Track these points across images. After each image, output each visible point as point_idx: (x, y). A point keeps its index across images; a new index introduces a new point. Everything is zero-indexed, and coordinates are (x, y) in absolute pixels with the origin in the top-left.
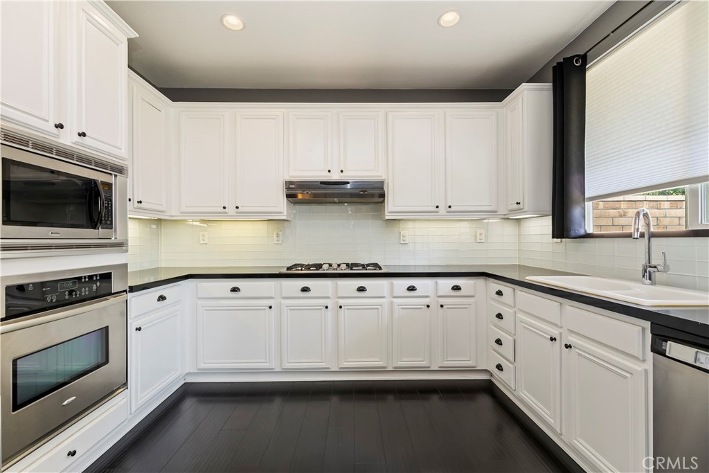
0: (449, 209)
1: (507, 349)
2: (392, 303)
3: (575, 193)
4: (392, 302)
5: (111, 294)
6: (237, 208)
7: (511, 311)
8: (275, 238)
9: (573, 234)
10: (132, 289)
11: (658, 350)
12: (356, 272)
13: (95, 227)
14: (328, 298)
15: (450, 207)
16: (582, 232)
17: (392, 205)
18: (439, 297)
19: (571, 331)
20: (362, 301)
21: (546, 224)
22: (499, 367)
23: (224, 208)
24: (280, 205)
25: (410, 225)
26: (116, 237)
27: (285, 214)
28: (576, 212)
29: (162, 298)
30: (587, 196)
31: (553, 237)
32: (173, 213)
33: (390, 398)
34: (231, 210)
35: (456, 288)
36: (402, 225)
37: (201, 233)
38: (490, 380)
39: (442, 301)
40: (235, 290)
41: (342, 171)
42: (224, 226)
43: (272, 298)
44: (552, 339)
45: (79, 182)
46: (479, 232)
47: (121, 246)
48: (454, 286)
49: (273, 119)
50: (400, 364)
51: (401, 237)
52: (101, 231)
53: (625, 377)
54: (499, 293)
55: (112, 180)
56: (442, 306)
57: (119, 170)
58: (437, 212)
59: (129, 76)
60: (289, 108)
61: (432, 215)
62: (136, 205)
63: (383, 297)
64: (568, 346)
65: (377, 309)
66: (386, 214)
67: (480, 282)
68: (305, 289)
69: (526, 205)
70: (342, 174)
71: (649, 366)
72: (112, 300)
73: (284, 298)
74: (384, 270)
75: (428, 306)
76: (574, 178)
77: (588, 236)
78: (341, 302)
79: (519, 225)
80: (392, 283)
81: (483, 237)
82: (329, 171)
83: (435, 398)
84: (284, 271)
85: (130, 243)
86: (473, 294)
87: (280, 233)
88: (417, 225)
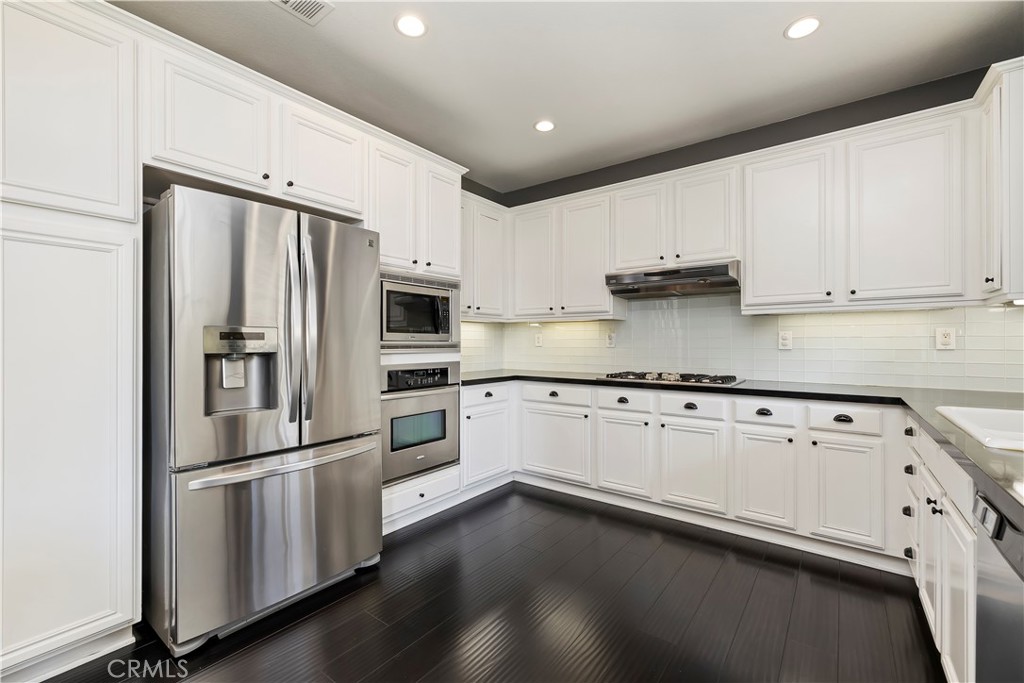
0: (853, 296)
2: (734, 430)
4: (734, 428)
5: (447, 385)
6: (563, 308)
8: (608, 340)
10: (465, 383)
12: (690, 384)
13: (437, 332)
14: (649, 413)
15: (853, 292)
17: (753, 295)
22: (908, 552)
23: (551, 309)
24: (606, 303)
25: (794, 322)
26: (453, 340)
27: (611, 313)
29: (489, 394)
32: (508, 316)
35: (843, 419)
36: (781, 322)
37: (536, 336)
39: (816, 436)
40: (554, 394)
41: (678, 256)
43: (588, 406)
45: (427, 299)
46: (941, 330)
47: (455, 347)
48: (840, 416)
50: (745, 514)
51: (781, 341)
52: (441, 335)
54: (909, 432)
55: (449, 294)
56: (815, 443)
57: (455, 286)
58: (831, 302)
59: (462, 195)
61: (824, 306)
62: (476, 311)
63: (721, 420)
65: (713, 434)
66: (743, 307)
68: (622, 400)
70: (678, 259)
72: (447, 389)
73: (600, 408)
75: (790, 441)
78: (665, 420)
80: (734, 403)
81: (952, 340)
82: (662, 258)
84: (604, 377)
85: (462, 345)
86: (879, 432)
87: (613, 335)
88: (809, 321)
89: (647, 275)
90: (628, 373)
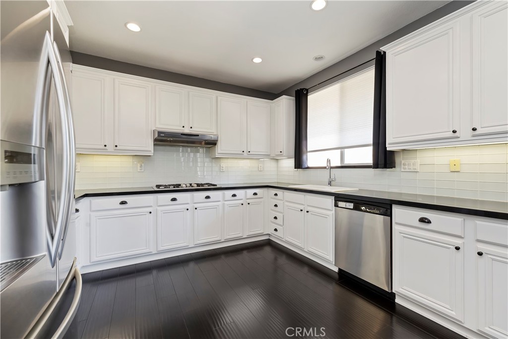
1: (279, 221)
2: (224, 204)
3: (304, 149)
6: (116, 146)
7: (282, 202)
8: (139, 168)
9: (303, 167)
11: (336, 205)
14: (188, 204)
15: (249, 152)
16: (306, 166)
18: (247, 199)
19: (308, 206)
20: (209, 204)
21: (292, 162)
22: (276, 230)
23: (105, 146)
24: (149, 146)
25: (225, 161)
27: (153, 152)
28: (304, 157)
29: (77, 210)
30: (308, 150)
31: (295, 168)
33: (223, 257)
34: (110, 148)
35: (255, 194)
36: (222, 161)
38: (269, 239)
39: (249, 201)
41: (191, 128)
42: (96, 158)
43: (151, 206)
44: (301, 210)
46: (260, 165)
49: (144, 88)
51: (221, 168)
53: (327, 218)
54: (276, 195)
56: (249, 204)
58: (243, 154)
60: (157, 83)
61: (240, 156)
63: (219, 201)
64: (307, 212)
65: (216, 208)
66: (217, 154)
67: (265, 190)
68: (174, 200)
69: (284, 153)
71: (334, 212)
73: (159, 206)
74: (218, 186)
75: (242, 204)
76: (304, 142)
77: (308, 168)
78: (196, 206)
79: (278, 162)
80: (224, 193)
81: (262, 168)
82: (183, 127)
83: (245, 252)
86: (262, 197)
87: (143, 164)
88: (229, 161)
89: (182, 134)
90: (170, 185)
